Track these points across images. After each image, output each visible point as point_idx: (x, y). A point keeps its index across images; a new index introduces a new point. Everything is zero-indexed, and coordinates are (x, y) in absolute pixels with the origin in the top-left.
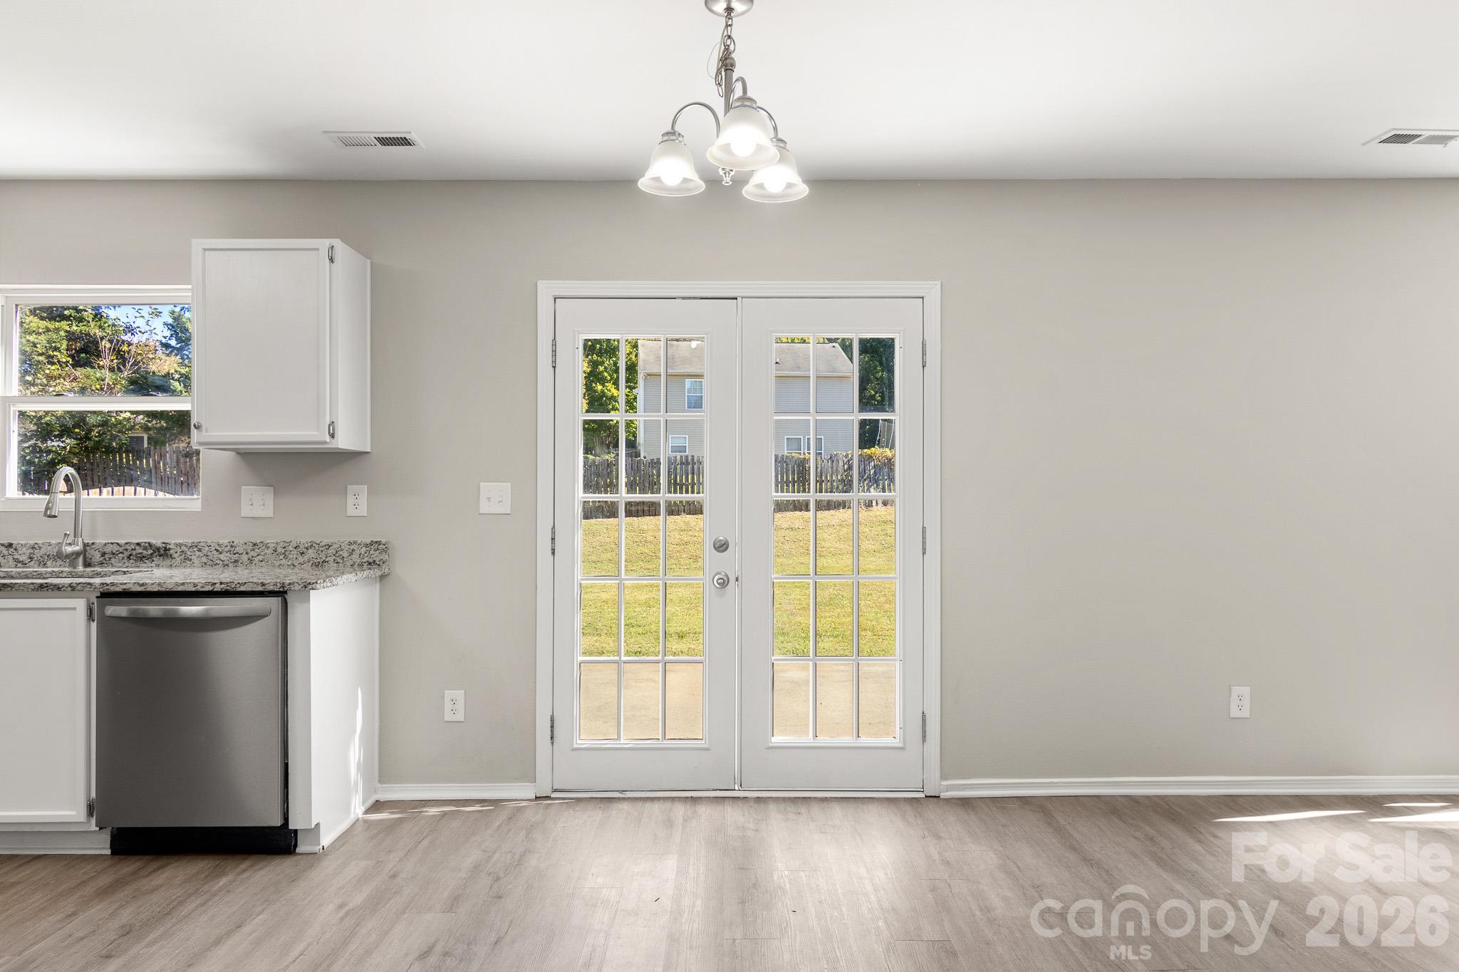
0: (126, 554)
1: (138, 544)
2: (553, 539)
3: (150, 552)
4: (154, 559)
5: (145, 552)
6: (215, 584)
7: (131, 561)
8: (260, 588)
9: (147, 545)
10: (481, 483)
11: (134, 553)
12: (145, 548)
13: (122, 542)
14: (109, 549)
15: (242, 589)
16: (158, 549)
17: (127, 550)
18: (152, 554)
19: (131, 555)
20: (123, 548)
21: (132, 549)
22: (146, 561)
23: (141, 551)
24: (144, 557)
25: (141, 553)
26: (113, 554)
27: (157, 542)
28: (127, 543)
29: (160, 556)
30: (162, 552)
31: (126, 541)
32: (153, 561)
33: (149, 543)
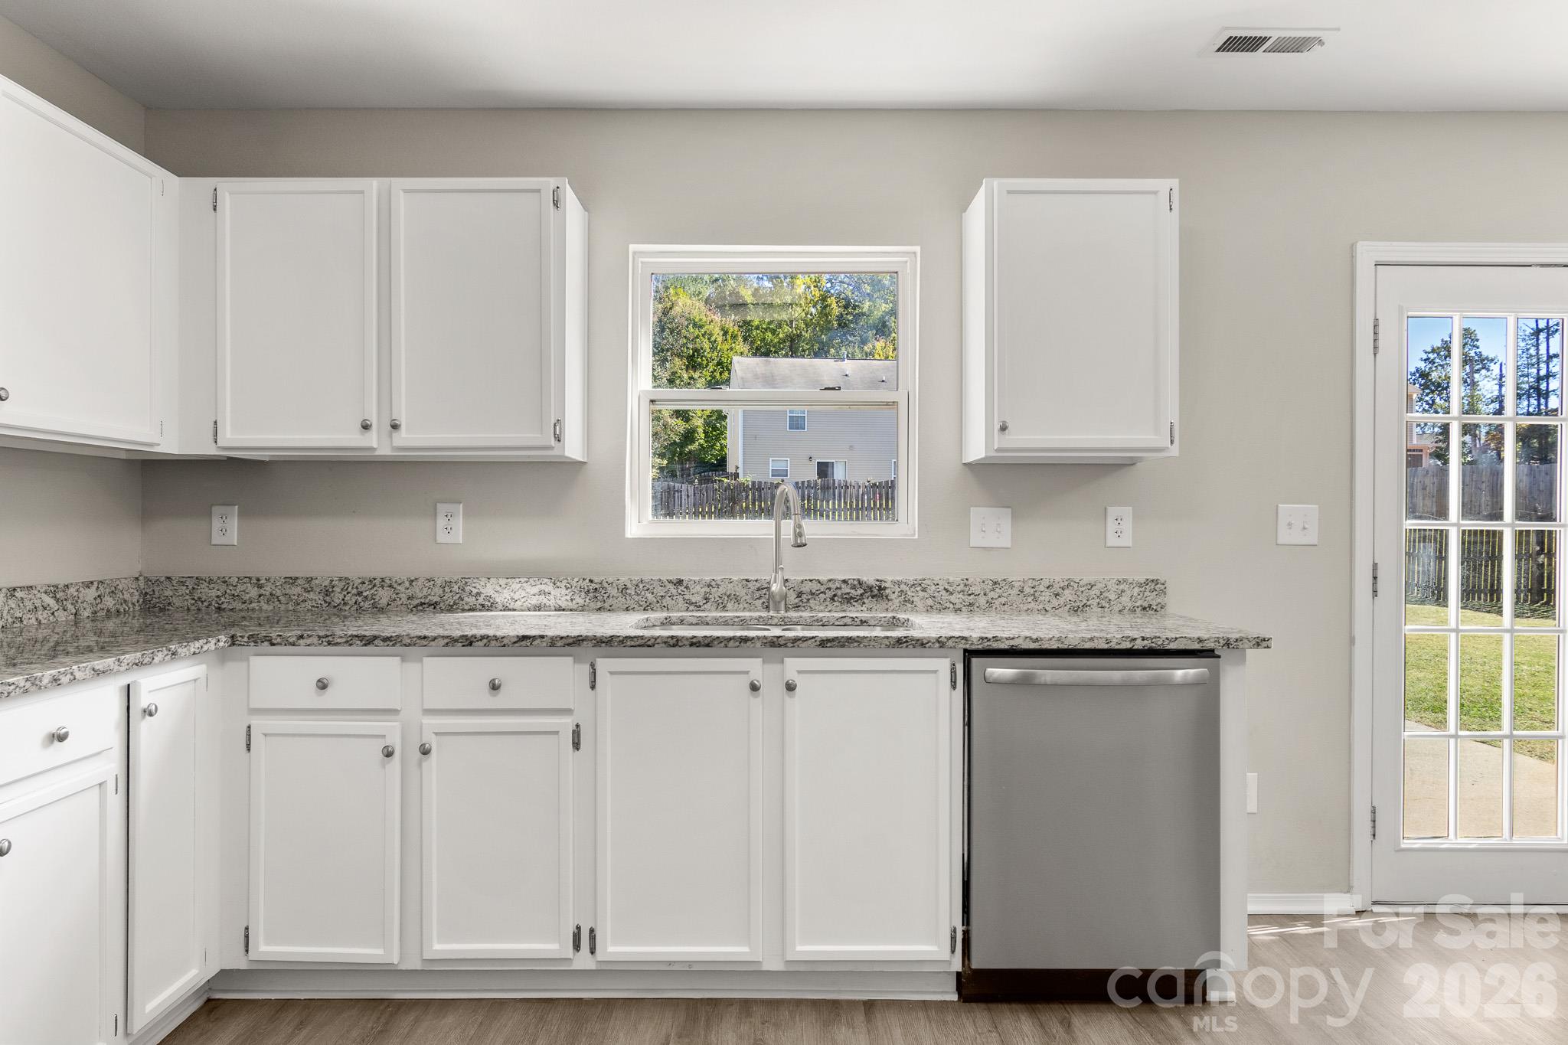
0: (829, 594)
1: (844, 581)
2: (1375, 578)
3: (860, 591)
4: (865, 601)
5: (853, 591)
6: (1135, 639)
7: (836, 604)
8: (1196, 646)
9: (856, 583)
10: (1280, 505)
11: (839, 593)
12: (854, 587)
13: (823, 578)
14: (806, 588)
15: (1173, 646)
16: (871, 588)
17: (830, 589)
18: (861, 595)
19: (835, 595)
20: (826, 587)
21: (837, 588)
22: (854, 603)
23: (848, 591)
24: (852, 598)
25: (848, 593)
26: (813, 594)
27: (869, 579)
28: (830, 581)
29: (873, 597)
30: (876, 592)
31: (828, 578)
32: (864, 603)
33: (859, 580)
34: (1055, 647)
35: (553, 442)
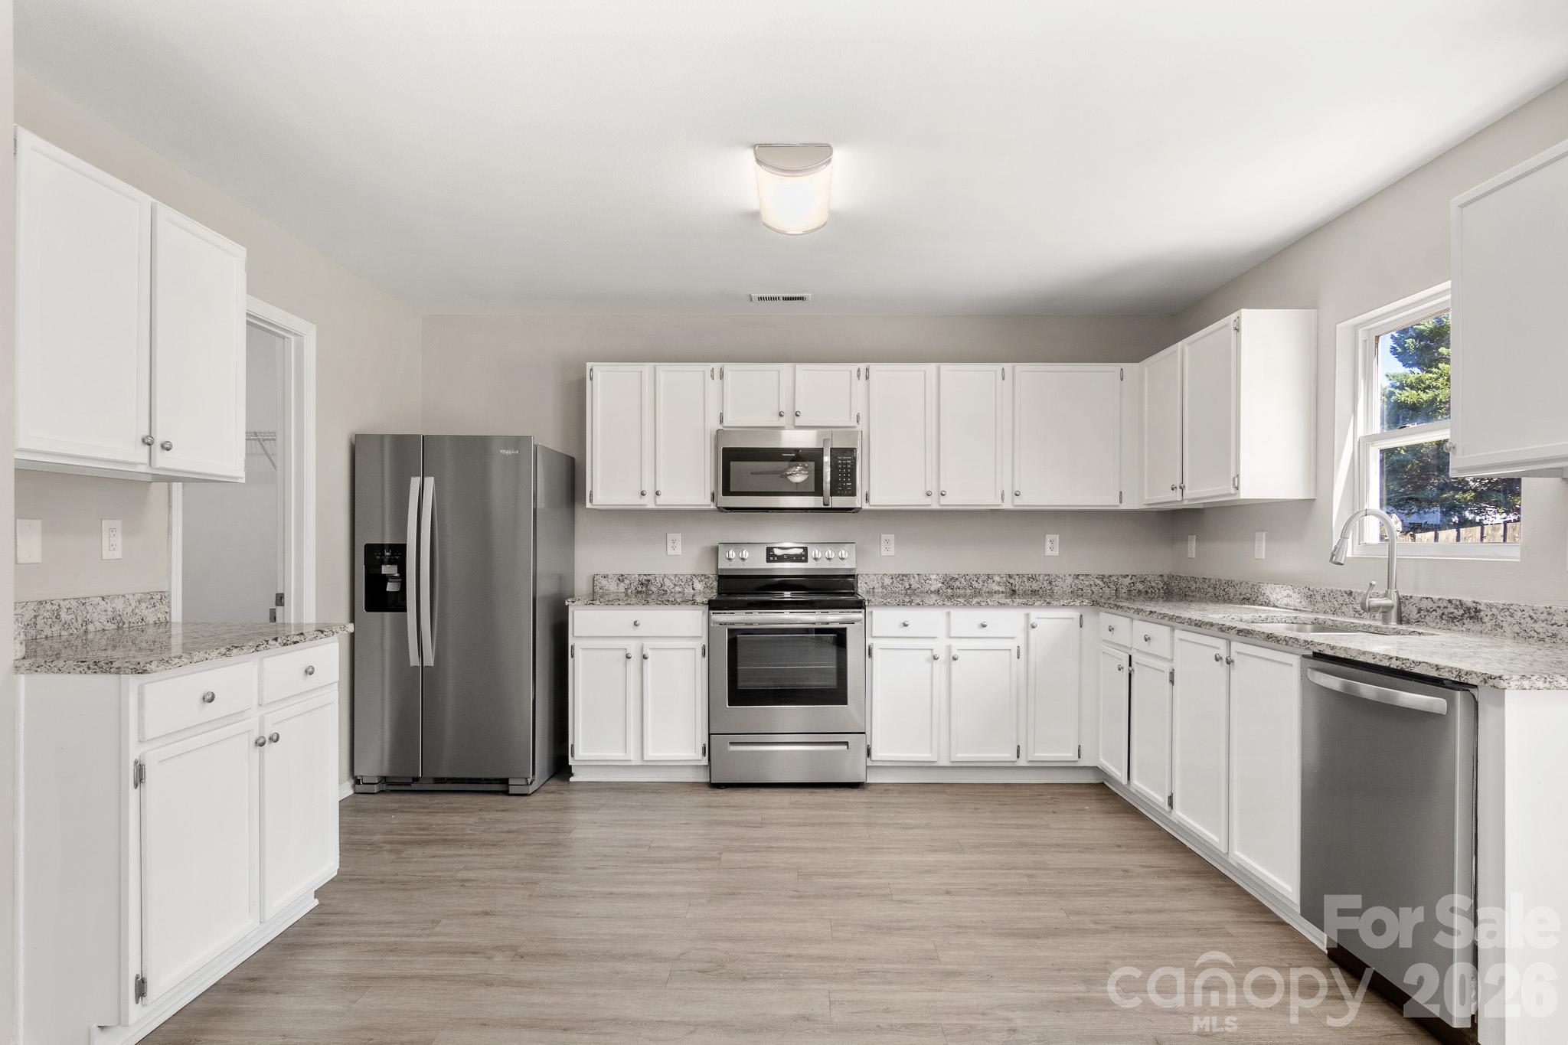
0: (1440, 612)
1: (1450, 601)
3: (1461, 612)
4: (1465, 621)
5: (1456, 611)
7: (1444, 622)
9: (1458, 603)
11: (1446, 611)
12: (1456, 608)
13: (1436, 597)
14: (1425, 604)
16: (1469, 609)
17: (1439, 607)
18: (1462, 615)
19: (1443, 614)
20: (1436, 605)
21: (1445, 607)
22: (1457, 623)
23: (1452, 610)
24: (1455, 618)
25: (1452, 613)
26: (1428, 611)
27: (1468, 600)
28: (1440, 599)
29: (1471, 618)
30: (1473, 614)
31: (1439, 597)
32: (1464, 624)
33: (1460, 601)
34: (1342, 656)
35: (1233, 491)
